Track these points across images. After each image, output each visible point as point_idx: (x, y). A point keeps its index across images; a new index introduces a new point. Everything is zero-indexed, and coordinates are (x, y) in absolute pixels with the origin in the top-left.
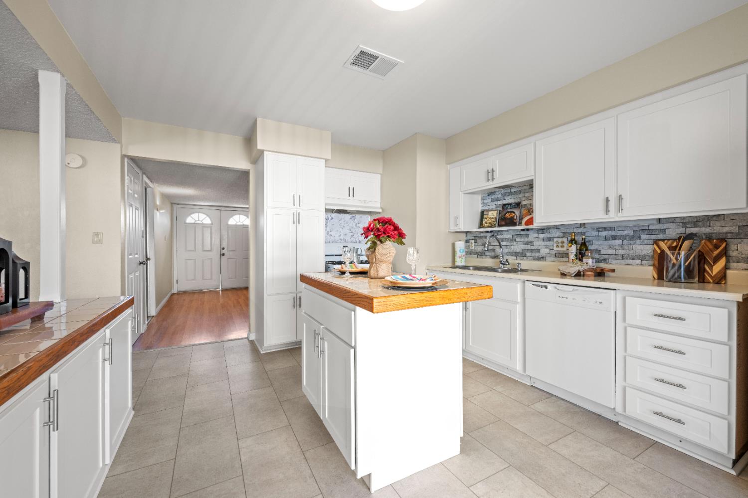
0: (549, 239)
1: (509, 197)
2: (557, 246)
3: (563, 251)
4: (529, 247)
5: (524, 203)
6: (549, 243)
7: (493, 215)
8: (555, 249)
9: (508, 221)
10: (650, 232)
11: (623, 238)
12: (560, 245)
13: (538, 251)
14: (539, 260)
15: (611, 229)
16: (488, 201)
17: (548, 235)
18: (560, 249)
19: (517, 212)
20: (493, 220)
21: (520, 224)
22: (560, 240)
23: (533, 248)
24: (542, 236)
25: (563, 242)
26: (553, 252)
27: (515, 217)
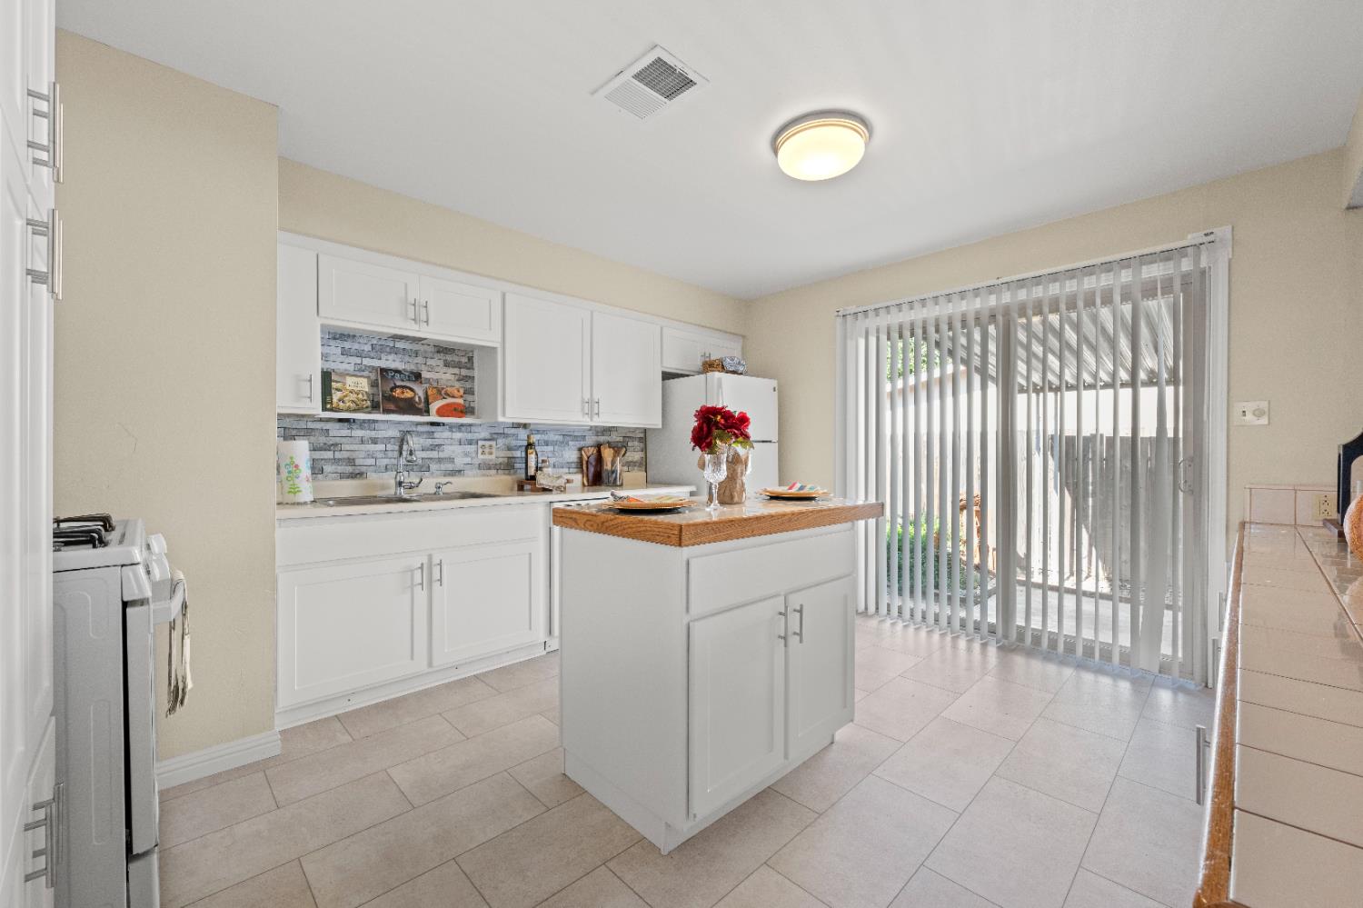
0: (470, 442)
1: (391, 357)
2: (483, 453)
3: (491, 460)
4: (434, 454)
5: (425, 375)
6: (471, 448)
7: (361, 385)
8: (480, 457)
9: (401, 404)
10: (576, 438)
11: (554, 443)
12: (487, 450)
13: (451, 460)
14: (452, 475)
15: (544, 432)
16: (335, 349)
17: (469, 436)
18: (487, 457)
19: (420, 391)
20: (360, 396)
21: (427, 412)
22: (487, 443)
23: (442, 455)
24: (458, 435)
25: (491, 446)
26: (476, 462)
27: (417, 399)
